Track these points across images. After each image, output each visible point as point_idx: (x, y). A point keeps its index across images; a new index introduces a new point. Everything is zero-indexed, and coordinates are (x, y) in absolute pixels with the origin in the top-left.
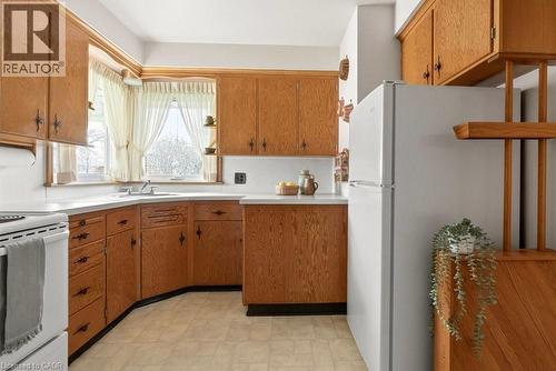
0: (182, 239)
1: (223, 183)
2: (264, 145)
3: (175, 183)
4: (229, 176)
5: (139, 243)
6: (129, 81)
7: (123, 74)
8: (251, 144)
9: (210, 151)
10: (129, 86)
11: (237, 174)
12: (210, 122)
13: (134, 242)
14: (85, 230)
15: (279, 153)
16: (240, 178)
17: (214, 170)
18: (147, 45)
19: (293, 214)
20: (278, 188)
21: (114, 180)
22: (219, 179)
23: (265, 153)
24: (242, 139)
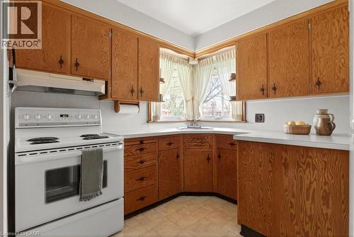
0: (208, 159)
1: (246, 122)
2: (274, 89)
3: (218, 122)
4: (251, 117)
5: (182, 157)
6: (192, 62)
7: (188, 60)
8: (263, 90)
9: (233, 99)
10: (193, 65)
11: (257, 115)
12: (233, 77)
13: (178, 156)
14: (144, 146)
15: (291, 94)
16: (260, 118)
17: (240, 112)
18: (196, 38)
19: (284, 154)
20: (285, 127)
21: (185, 120)
22: (244, 119)
23: (275, 96)
24: (255, 86)
